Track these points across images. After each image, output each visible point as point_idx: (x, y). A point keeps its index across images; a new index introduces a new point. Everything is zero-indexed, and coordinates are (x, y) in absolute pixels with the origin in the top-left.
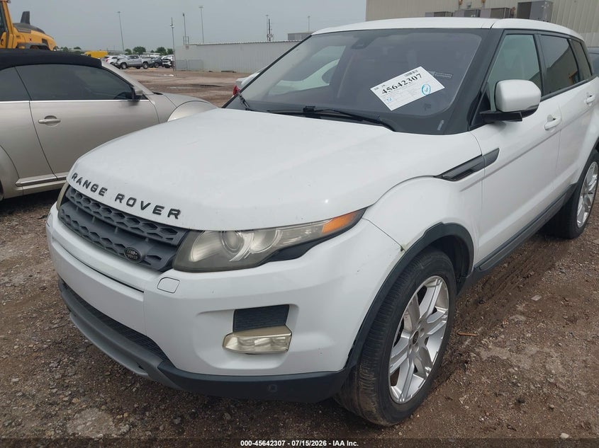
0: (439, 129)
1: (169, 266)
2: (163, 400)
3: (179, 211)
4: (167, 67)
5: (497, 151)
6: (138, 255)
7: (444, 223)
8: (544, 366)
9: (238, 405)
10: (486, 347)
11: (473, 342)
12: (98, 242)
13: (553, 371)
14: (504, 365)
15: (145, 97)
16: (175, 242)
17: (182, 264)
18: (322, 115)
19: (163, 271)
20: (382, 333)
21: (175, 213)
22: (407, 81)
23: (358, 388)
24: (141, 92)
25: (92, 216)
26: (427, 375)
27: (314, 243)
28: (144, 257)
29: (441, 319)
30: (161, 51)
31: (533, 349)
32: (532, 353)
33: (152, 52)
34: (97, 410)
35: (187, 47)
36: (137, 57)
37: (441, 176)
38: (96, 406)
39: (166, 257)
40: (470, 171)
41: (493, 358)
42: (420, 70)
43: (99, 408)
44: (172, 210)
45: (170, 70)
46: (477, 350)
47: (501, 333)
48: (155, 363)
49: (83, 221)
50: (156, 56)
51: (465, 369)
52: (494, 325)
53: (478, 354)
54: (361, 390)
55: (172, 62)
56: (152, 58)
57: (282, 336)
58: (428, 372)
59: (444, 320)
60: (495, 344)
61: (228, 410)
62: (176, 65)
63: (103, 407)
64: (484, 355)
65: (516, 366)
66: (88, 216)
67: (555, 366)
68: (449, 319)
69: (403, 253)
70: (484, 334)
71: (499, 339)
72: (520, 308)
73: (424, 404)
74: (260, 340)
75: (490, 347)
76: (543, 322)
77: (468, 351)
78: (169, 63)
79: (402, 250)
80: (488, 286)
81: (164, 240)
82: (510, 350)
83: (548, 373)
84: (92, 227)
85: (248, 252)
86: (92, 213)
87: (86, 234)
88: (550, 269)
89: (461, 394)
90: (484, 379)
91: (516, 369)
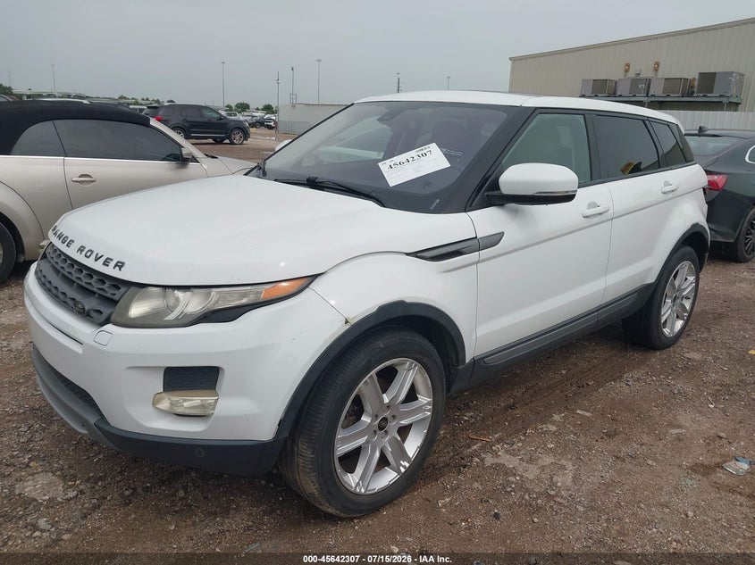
0: (432, 208)
1: (107, 321)
2: (121, 473)
3: (123, 263)
4: (270, 128)
5: (499, 236)
6: (84, 309)
7: (408, 301)
8: (552, 478)
9: (197, 484)
10: (496, 454)
11: (482, 448)
12: (65, 302)
13: (559, 484)
14: (506, 473)
15: (195, 160)
16: (116, 298)
17: (119, 319)
18: (327, 187)
19: (102, 324)
20: (323, 408)
21: (120, 265)
22: (416, 158)
23: (298, 466)
24: (190, 154)
25: (74, 282)
26: (403, 470)
27: (251, 307)
28: (89, 311)
29: (420, 409)
30: (268, 109)
31: (547, 460)
32: (545, 463)
33: (258, 109)
34: (50, 474)
35: (294, 106)
36: (235, 115)
37: (415, 254)
38: (52, 472)
39: (106, 311)
40: (458, 253)
41: (498, 465)
42: (433, 146)
43: (54, 474)
44: (118, 262)
45: (273, 132)
46: (483, 456)
47: (520, 440)
48: (92, 419)
49: (63, 287)
50: (259, 114)
51: (459, 472)
52: (517, 432)
53: (482, 460)
54: (301, 468)
55: (276, 123)
56: (253, 117)
57: (211, 400)
58: (404, 467)
59: (429, 411)
60: (507, 452)
61: (185, 488)
62: (280, 126)
63: (58, 473)
64: (489, 460)
65: (519, 475)
66: (70, 281)
67: (564, 480)
68: (434, 411)
69: (348, 326)
70: (499, 441)
71: (515, 447)
72: (556, 417)
73: (396, 502)
74: (191, 401)
75: (500, 453)
76: (575, 434)
77: (471, 456)
78: (272, 124)
79: (347, 322)
80: (531, 392)
81: (109, 295)
82: (520, 460)
83: (553, 485)
84: (71, 293)
85: (182, 312)
86: (74, 278)
87: (65, 300)
88: (614, 380)
89: (443, 497)
90: (476, 485)
91: (518, 478)
